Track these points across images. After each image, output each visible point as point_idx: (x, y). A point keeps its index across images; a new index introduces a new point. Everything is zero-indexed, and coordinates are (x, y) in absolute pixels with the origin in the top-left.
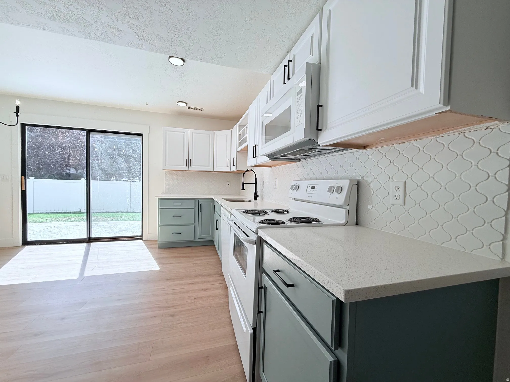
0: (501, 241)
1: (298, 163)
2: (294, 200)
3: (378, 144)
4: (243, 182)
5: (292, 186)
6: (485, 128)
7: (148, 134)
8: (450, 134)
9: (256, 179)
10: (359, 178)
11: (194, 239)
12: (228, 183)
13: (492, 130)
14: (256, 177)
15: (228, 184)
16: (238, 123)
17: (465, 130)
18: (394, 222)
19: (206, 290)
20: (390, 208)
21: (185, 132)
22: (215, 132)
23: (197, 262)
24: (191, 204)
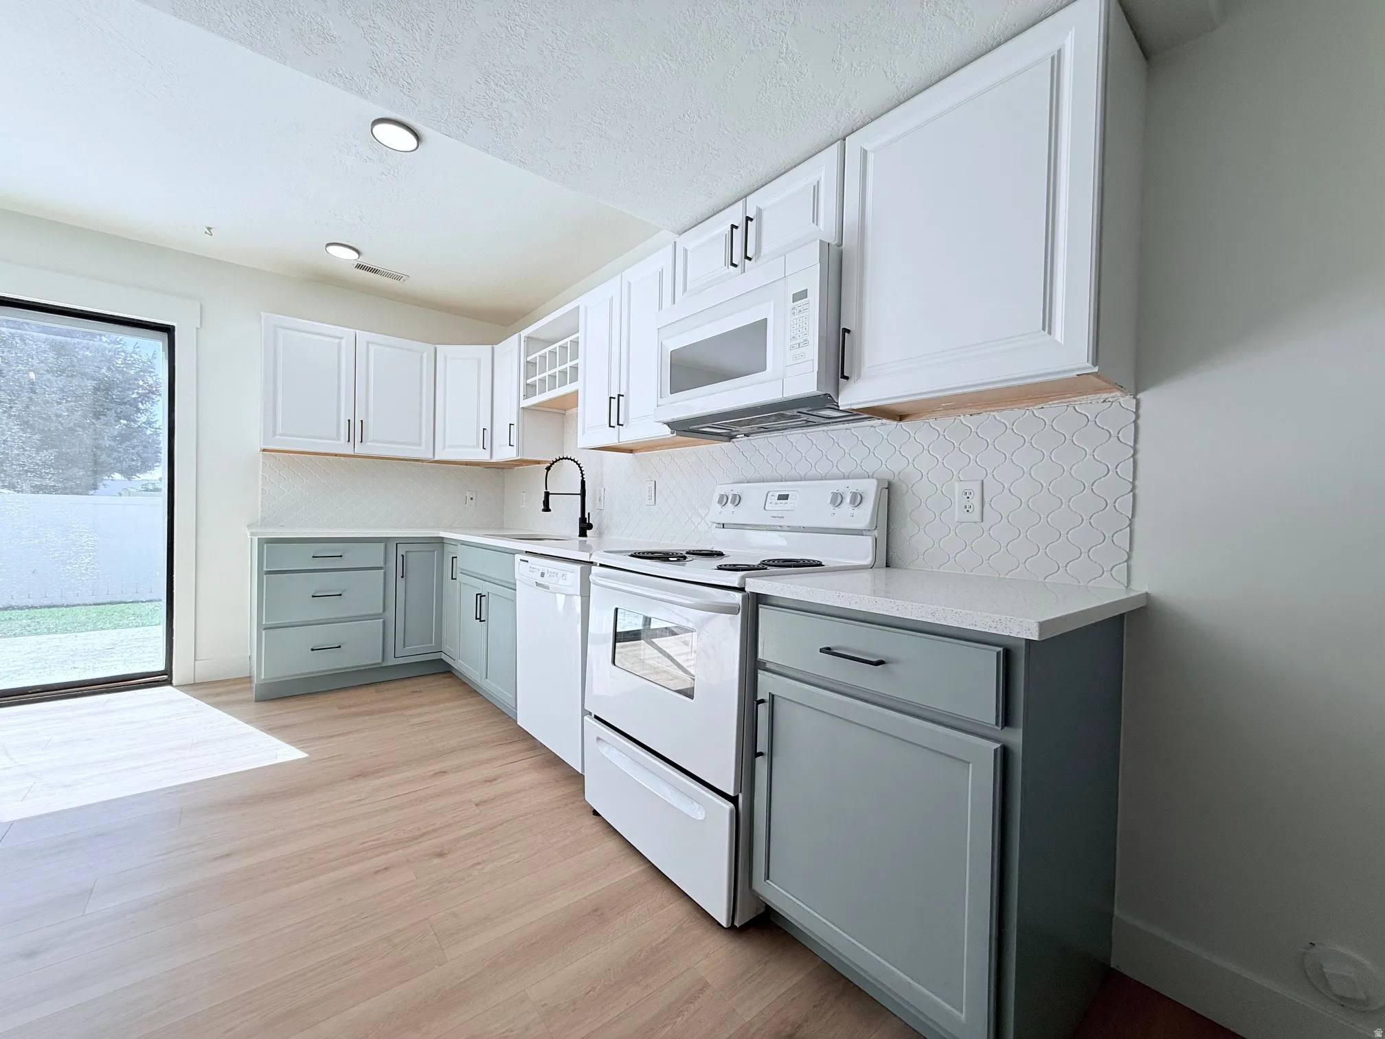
0: (1126, 561)
1: (726, 445)
2: (723, 527)
3: (929, 413)
4: (546, 489)
5: (722, 497)
6: (1103, 400)
7: (197, 328)
8: (1052, 406)
9: (583, 483)
10: (889, 477)
11: (383, 660)
12: (469, 495)
13: (1111, 405)
14: (583, 478)
15: (469, 499)
16: (525, 333)
17: (1075, 401)
18: (963, 552)
19: (495, 780)
20: (954, 528)
21: (341, 338)
22: (439, 347)
23: (418, 720)
24: (375, 555)
